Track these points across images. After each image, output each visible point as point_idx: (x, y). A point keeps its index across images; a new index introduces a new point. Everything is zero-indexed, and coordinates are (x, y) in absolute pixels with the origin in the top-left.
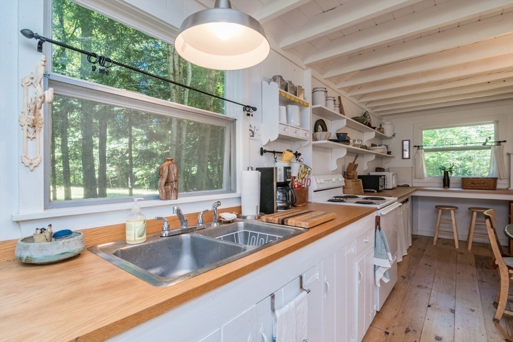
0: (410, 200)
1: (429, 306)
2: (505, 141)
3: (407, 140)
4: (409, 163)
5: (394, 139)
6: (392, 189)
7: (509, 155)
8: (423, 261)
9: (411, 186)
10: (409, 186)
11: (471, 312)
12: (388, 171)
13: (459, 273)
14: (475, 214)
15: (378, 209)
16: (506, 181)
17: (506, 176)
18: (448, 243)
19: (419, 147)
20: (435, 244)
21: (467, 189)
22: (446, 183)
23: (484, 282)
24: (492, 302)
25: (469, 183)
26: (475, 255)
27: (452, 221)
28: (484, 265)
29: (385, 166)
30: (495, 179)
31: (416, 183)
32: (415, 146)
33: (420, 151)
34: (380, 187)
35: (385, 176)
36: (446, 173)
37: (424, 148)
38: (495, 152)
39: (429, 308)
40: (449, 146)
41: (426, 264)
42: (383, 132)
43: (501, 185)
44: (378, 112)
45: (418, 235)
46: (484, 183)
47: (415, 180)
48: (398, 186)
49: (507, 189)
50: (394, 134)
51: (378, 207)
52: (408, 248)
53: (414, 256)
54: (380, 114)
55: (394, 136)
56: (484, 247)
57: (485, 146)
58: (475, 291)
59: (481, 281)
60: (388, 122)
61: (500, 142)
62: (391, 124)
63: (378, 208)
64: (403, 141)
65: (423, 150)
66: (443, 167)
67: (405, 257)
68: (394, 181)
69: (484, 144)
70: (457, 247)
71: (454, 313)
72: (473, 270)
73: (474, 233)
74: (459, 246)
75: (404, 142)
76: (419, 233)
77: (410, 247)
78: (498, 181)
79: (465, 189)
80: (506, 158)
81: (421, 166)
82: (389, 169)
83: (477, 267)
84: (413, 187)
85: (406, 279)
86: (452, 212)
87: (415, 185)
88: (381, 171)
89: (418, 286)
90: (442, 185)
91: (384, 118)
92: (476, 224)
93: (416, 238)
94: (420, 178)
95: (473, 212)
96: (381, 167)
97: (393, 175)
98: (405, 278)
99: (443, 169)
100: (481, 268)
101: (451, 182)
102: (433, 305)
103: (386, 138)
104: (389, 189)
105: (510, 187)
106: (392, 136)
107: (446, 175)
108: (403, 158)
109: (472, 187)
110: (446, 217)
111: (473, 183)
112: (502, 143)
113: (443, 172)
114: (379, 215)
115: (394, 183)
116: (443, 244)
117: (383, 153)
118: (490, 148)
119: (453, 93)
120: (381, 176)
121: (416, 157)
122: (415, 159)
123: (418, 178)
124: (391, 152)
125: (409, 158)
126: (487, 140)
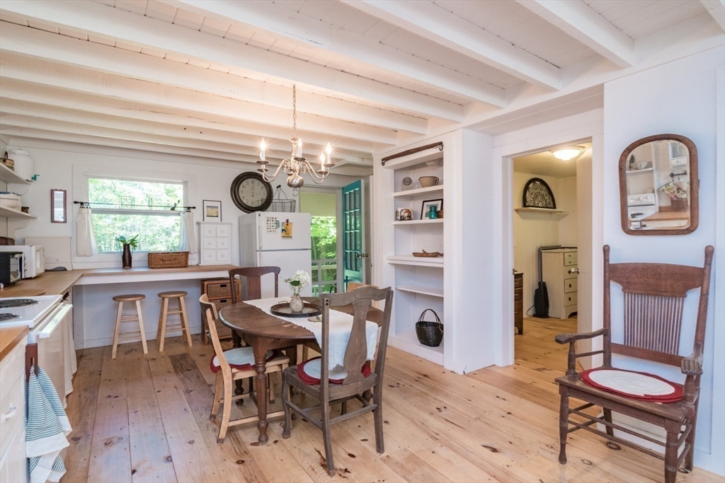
0: (70, 294)
1: (134, 472)
2: (194, 208)
3: (61, 190)
4: (65, 230)
5: (34, 185)
6: (35, 278)
7: (198, 224)
8: (102, 392)
9: (69, 268)
10: (65, 270)
11: (190, 445)
12: (23, 242)
13: (159, 391)
14: (166, 301)
15: (31, 329)
16: (196, 256)
17: (197, 251)
18: (132, 350)
19: (82, 203)
20: (114, 357)
21: (155, 268)
22: (127, 261)
23: (191, 391)
24: (208, 417)
25: (156, 261)
26: (170, 357)
27: (137, 315)
28: (184, 367)
29: (16, 235)
30: (187, 254)
31: (79, 264)
32: (75, 202)
33: (85, 210)
34: (12, 276)
35: (21, 253)
36: (126, 247)
37: (92, 206)
38: (185, 220)
39: (135, 474)
40: (129, 208)
41: (109, 396)
42: (12, 168)
43: (193, 261)
45: (84, 350)
46: (175, 259)
47: (76, 259)
48: (46, 271)
49: (198, 265)
50: (35, 176)
51: (31, 323)
52: (72, 377)
53: (86, 390)
55: (34, 178)
56: (176, 342)
57: (173, 212)
58: (185, 410)
59: (188, 392)
60: (21, 152)
61: (189, 208)
62: (29, 156)
63: (32, 326)
64: (52, 192)
65: (90, 210)
66: (122, 237)
67: (70, 397)
68: (38, 263)
69: (173, 209)
70: (146, 351)
71: (171, 460)
72: (174, 380)
73: (167, 326)
74: (148, 349)
75: (55, 193)
76: (86, 346)
77: (75, 375)
78: (190, 256)
79: (152, 268)
80: (195, 227)
81: (87, 235)
82: (24, 241)
83: (176, 372)
84: (73, 270)
85: (81, 441)
86: (138, 303)
87: (76, 267)
88: (7, 244)
89: (106, 444)
90: (121, 265)
91: (12, 141)
92: (168, 315)
93: (82, 356)
94: (85, 255)
95: (163, 299)
96: (5, 236)
97: (37, 251)
98: (79, 439)
99: (122, 241)
100: (182, 372)
101: (133, 260)
102: (138, 466)
103: (17, 180)
104: (30, 278)
105: (200, 263)
106: (30, 179)
107: (127, 250)
108: (53, 221)
110: (131, 312)
112: (192, 210)
113: (122, 244)
114: (34, 341)
115: (38, 267)
116: (125, 354)
117: (13, 207)
118: (179, 214)
120: (13, 254)
121: (78, 221)
122: (77, 224)
123: (82, 254)
124: (28, 208)
125: (65, 222)
126: (175, 204)
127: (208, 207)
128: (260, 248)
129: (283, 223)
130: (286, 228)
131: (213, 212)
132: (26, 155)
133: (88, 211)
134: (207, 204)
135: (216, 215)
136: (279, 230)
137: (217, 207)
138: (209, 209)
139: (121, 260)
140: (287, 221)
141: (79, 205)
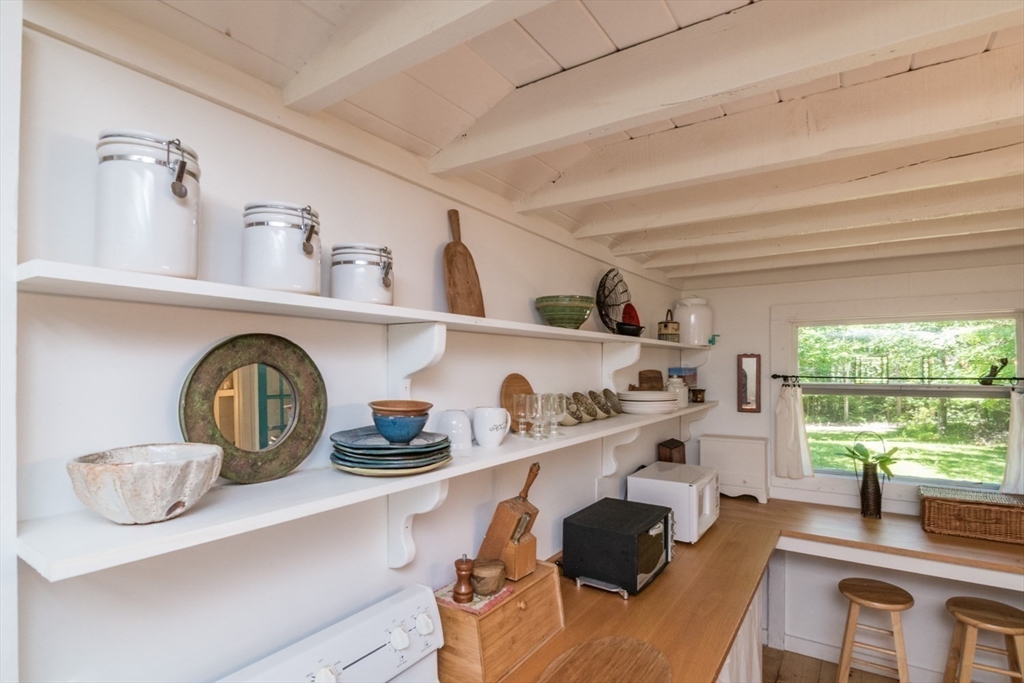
3: (752, 356)
5: (713, 351)
9: (762, 498)
10: (756, 500)
19: (785, 378)
21: (940, 535)
22: (871, 503)
31: (779, 490)
32: (775, 376)
33: (790, 391)
36: (871, 471)
37: (802, 381)
44: (666, 270)
47: (774, 481)
50: (714, 336)
54: (670, 275)
55: (712, 341)
60: (695, 301)
62: (707, 305)
64: (740, 359)
65: (799, 390)
75: (745, 360)
76: (788, 646)
81: (793, 439)
84: (769, 502)
87: (775, 494)
91: (686, 286)
94: (791, 477)
99: (859, 457)
106: (706, 344)
107: (871, 478)
109: (956, 529)
111: (959, 518)
119: (915, 214)
121: (778, 410)
122: (775, 416)
123: (786, 473)
124: (704, 391)
125: (758, 410)
126: (994, 370)
132: (703, 305)
133: (796, 392)
141: (780, 381)
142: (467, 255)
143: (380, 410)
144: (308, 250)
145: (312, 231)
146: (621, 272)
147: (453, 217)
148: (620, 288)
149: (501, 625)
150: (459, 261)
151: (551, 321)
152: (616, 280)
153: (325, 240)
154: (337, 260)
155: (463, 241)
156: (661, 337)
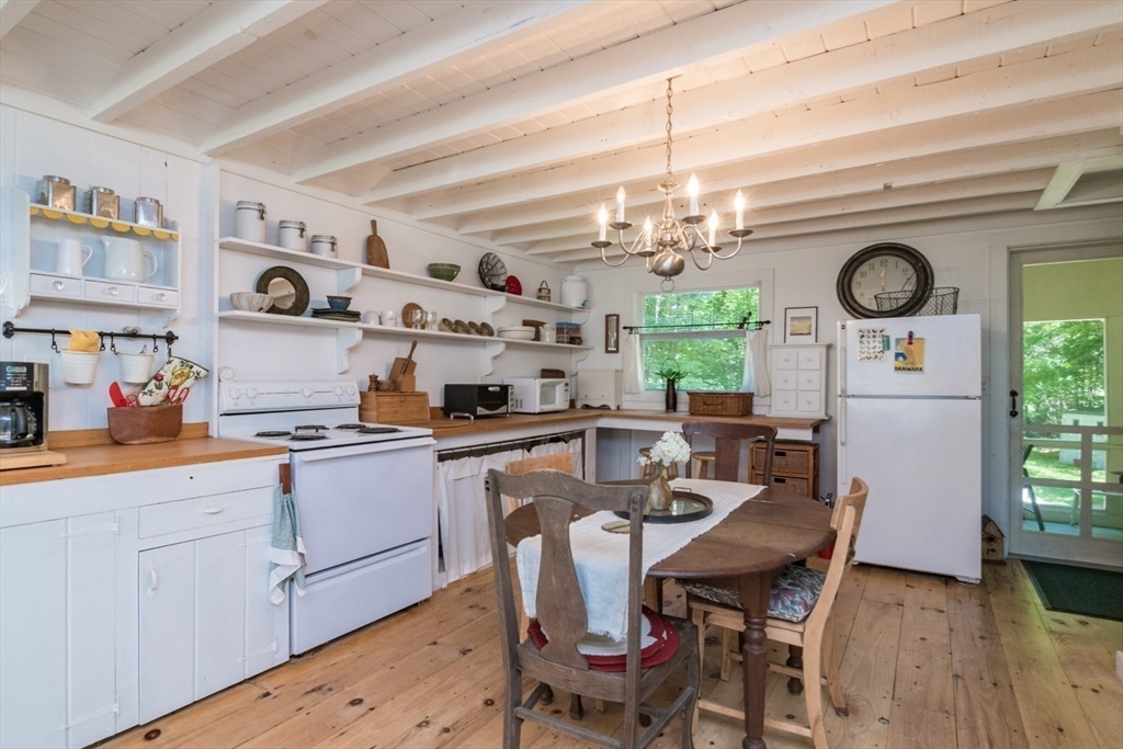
2: (768, 322)
3: (614, 315)
9: (614, 408)
10: (609, 409)
19: (631, 328)
21: (696, 415)
22: (671, 402)
25: (699, 404)
30: (750, 397)
31: (628, 403)
32: (626, 327)
33: (632, 337)
36: (671, 383)
43: (759, 407)
44: (547, 256)
47: (626, 397)
50: (586, 301)
54: (556, 260)
55: (584, 304)
60: (573, 278)
61: (762, 323)
62: (582, 280)
64: (607, 317)
66: (667, 370)
69: (741, 326)
75: (610, 318)
78: (755, 400)
79: (693, 414)
81: (633, 367)
87: (626, 406)
90: (664, 407)
91: (577, 267)
94: (630, 393)
99: (664, 375)
101: (678, 400)
107: (671, 388)
108: (607, 351)
109: (704, 411)
111: (705, 404)
112: (763, 326)
113: (665, 381)
123: (628, 391)
124: (581, 337)
125: (617, 351)
126: (745, 319)
127: (793, 319)
128: (844, 391)
129: (898, 341)
130: (906, 349)
131: (801, 326)
134: (791, 313)
135: (806, 332)
136: (891, 354)
137: (809, 318)
138: (796, 323)
139: (664, 400)
140: (911, 335)
141: (628, 331)
142: (381, 242)
143: (331, 299)
144: (301, 236)
145: (302, 230)
146: (498, 255)
147: (374, 223)
148: (499, 265)
149: (390, 403)
150: (375, 244)
151: (436, 277)
152: (496, 260)
153: (309, 233)
154: (315, 240)
155: (378, 234)
156: (539, 298)
